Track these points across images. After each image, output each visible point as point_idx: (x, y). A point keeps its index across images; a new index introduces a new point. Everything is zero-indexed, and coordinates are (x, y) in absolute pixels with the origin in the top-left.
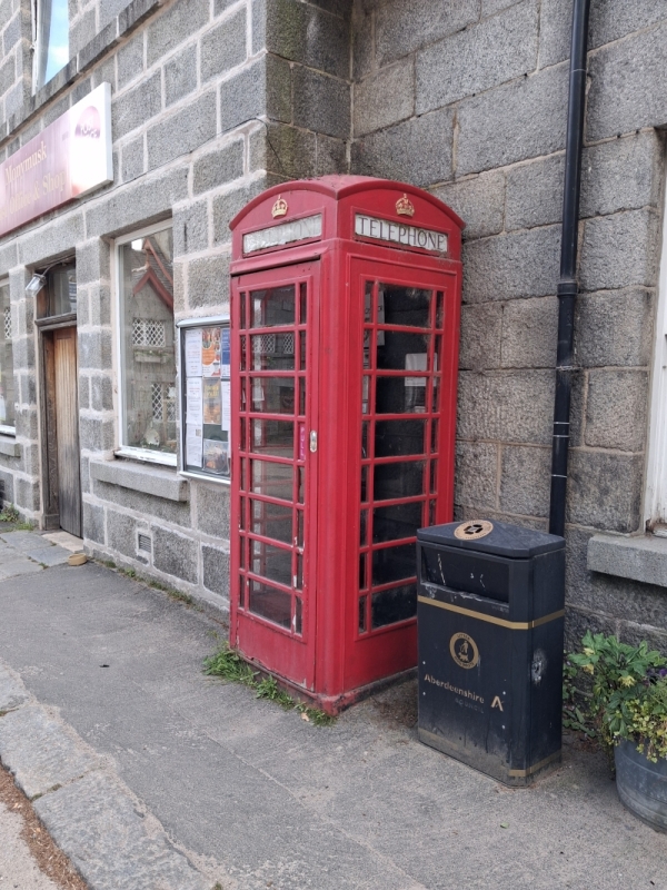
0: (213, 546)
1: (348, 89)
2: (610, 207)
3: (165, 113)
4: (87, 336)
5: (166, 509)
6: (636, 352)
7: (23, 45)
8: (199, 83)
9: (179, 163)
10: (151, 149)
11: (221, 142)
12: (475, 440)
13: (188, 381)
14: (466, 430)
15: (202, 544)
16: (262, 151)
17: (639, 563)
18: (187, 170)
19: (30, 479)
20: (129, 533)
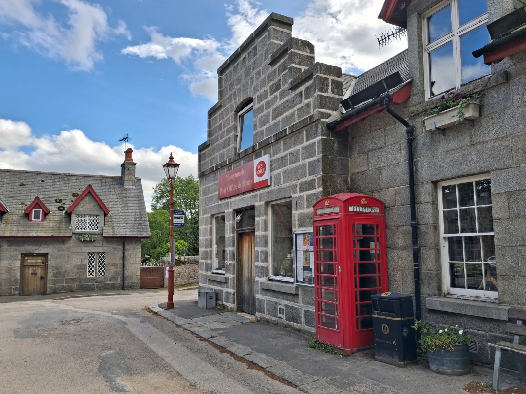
0: (308, 309)
1: (348, 160)
2: (423, 201)
3: (289, 167)
4: (259, 236)
5: (290, 297)
6: (433, 242)
7: (234, 134)
8: (301, 160)
9: (294, 182)
10: (284, 177)
11: (308, 178)
12: (393, 270)
13: (298, 252)
14: (391, 266)
15: (304, 309)
16: (321, 183)
17: (439, 305)
18: (297, 185)
19: (231, 291)
20: (275, 308)
